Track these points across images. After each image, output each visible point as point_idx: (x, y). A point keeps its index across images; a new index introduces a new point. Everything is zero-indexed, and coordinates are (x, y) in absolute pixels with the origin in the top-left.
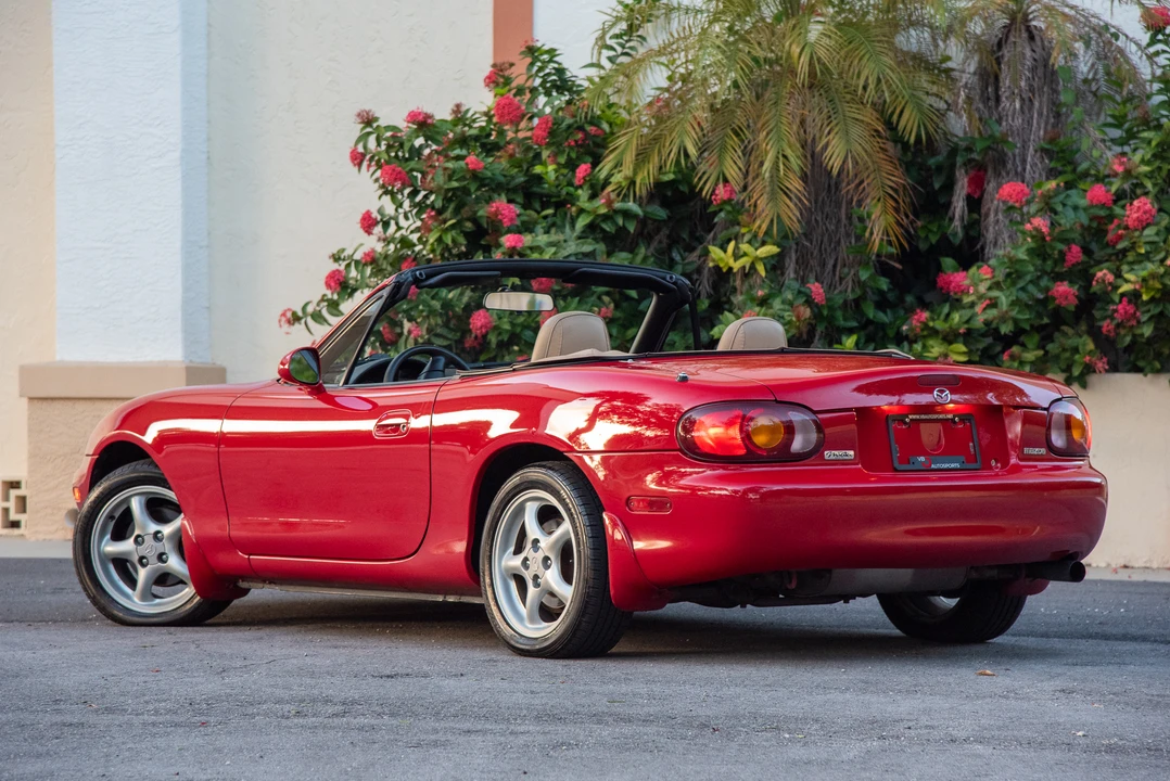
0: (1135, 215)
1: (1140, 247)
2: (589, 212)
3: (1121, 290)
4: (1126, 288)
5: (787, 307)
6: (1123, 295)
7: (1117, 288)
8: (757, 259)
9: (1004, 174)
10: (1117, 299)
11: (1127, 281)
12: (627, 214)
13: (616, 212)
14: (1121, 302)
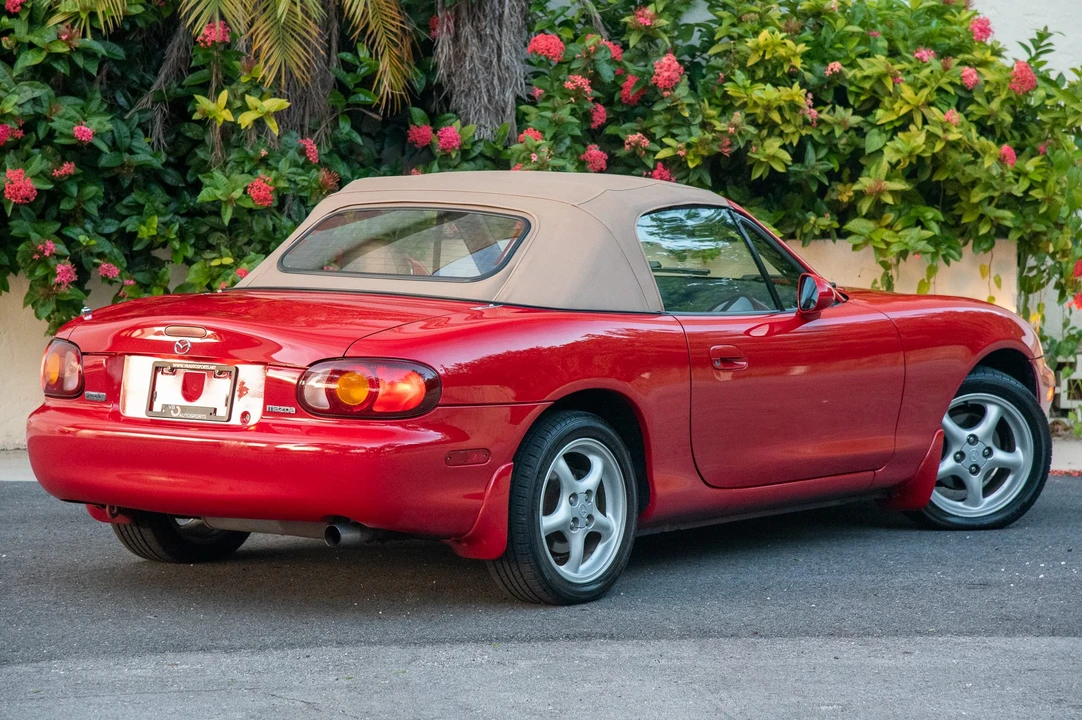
0: (666, 74)
1: (683, 109)
2: (41, 50)
3: (658, 156)
4: (663, 154)
5: (300, 171)
6: (658, 160)
7: (655, 153)
8: (268, 113)
9: (482, 17)
10: (652, 166)
11: (663, 146)
12: (88, 54)
13: (77, 49)
14: (655, 168)
